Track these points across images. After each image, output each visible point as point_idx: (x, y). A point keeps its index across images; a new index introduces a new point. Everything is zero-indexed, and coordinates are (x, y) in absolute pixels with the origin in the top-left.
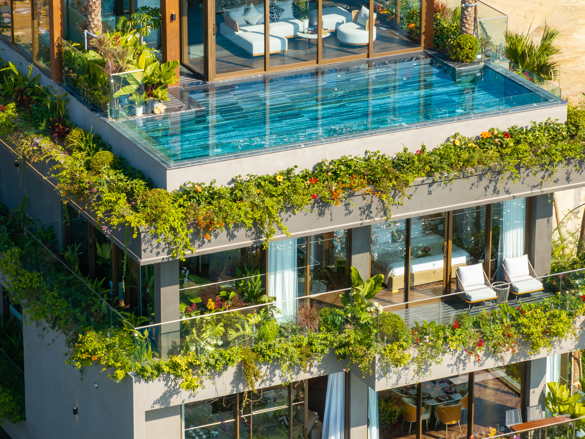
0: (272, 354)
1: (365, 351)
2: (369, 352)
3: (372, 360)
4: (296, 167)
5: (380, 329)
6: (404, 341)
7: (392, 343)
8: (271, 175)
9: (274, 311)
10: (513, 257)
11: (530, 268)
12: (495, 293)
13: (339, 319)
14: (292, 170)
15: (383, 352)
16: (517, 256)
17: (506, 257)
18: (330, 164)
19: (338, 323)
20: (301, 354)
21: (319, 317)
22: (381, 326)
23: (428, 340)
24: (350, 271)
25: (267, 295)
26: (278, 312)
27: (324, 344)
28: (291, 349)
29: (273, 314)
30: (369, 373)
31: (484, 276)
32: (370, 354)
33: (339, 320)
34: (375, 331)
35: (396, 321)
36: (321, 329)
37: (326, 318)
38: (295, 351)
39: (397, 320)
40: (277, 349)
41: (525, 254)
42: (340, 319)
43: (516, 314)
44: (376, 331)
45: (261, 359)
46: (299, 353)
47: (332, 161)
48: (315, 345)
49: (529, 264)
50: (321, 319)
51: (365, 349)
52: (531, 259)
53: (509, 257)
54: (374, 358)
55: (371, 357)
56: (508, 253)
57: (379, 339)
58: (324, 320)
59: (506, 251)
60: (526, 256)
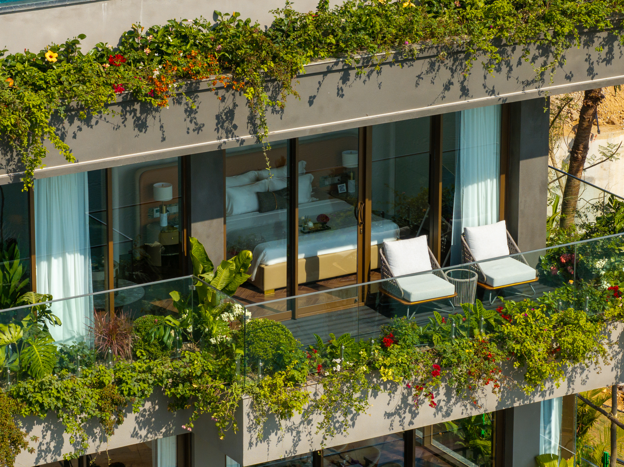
0: (47, 401)
1: (223, 390)
2: (230, 391)
3: (236, 405)
4: (82, 36)
5: (249, 350)
6: (295, 369)
7: (271, 374)
8: (36, 52)
9: (47, 321)
10: (479, 225)
11: (510, 244)
12: (453, 286)
13: (170, 335)
14: (75, 42)
15: (257, 390)
16: (486, 224)
17: (468, 226)
18: (148, 34)
19: (170, 342)
20: (101, 398)
21: (134, 333)
22: (250, 343)
23: (339, 368)
24: (189, 246)
25: (35, 292)
26: (56, 323)
27: (144, 381)
28: (83, 392)
29: (45, 326)
30: (232, 429)
31: (431, 258)
32: (232, 394)
33: (169, 337)
34: (240, 352)
35: (278, 334)
36: (138, 354)
37: (148, 334)
38: (90, 393)
39: (280, 332)
40: (54, 391)
41: (499, 220)
42: (173, 334)
43: (495, 320)
44: (242, 352)
45: (25, 411)
46: (97, 397)
47: (151, 29)
48: (127, 383)
49: (508, 238)
50: (138, 337)
51: (222, 387)
52: (512, 229)
53: (473, 226)
54: (241, 402)
55: (234, 400)
56: (470, 219)
57: (248, 368)
58: (143, 339)
59: (467, 216)
60: (503, 223)
